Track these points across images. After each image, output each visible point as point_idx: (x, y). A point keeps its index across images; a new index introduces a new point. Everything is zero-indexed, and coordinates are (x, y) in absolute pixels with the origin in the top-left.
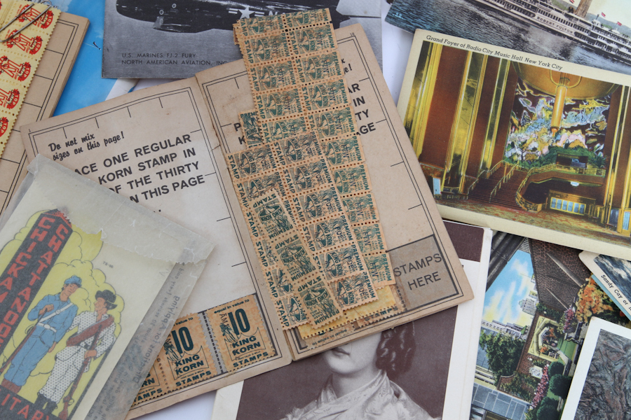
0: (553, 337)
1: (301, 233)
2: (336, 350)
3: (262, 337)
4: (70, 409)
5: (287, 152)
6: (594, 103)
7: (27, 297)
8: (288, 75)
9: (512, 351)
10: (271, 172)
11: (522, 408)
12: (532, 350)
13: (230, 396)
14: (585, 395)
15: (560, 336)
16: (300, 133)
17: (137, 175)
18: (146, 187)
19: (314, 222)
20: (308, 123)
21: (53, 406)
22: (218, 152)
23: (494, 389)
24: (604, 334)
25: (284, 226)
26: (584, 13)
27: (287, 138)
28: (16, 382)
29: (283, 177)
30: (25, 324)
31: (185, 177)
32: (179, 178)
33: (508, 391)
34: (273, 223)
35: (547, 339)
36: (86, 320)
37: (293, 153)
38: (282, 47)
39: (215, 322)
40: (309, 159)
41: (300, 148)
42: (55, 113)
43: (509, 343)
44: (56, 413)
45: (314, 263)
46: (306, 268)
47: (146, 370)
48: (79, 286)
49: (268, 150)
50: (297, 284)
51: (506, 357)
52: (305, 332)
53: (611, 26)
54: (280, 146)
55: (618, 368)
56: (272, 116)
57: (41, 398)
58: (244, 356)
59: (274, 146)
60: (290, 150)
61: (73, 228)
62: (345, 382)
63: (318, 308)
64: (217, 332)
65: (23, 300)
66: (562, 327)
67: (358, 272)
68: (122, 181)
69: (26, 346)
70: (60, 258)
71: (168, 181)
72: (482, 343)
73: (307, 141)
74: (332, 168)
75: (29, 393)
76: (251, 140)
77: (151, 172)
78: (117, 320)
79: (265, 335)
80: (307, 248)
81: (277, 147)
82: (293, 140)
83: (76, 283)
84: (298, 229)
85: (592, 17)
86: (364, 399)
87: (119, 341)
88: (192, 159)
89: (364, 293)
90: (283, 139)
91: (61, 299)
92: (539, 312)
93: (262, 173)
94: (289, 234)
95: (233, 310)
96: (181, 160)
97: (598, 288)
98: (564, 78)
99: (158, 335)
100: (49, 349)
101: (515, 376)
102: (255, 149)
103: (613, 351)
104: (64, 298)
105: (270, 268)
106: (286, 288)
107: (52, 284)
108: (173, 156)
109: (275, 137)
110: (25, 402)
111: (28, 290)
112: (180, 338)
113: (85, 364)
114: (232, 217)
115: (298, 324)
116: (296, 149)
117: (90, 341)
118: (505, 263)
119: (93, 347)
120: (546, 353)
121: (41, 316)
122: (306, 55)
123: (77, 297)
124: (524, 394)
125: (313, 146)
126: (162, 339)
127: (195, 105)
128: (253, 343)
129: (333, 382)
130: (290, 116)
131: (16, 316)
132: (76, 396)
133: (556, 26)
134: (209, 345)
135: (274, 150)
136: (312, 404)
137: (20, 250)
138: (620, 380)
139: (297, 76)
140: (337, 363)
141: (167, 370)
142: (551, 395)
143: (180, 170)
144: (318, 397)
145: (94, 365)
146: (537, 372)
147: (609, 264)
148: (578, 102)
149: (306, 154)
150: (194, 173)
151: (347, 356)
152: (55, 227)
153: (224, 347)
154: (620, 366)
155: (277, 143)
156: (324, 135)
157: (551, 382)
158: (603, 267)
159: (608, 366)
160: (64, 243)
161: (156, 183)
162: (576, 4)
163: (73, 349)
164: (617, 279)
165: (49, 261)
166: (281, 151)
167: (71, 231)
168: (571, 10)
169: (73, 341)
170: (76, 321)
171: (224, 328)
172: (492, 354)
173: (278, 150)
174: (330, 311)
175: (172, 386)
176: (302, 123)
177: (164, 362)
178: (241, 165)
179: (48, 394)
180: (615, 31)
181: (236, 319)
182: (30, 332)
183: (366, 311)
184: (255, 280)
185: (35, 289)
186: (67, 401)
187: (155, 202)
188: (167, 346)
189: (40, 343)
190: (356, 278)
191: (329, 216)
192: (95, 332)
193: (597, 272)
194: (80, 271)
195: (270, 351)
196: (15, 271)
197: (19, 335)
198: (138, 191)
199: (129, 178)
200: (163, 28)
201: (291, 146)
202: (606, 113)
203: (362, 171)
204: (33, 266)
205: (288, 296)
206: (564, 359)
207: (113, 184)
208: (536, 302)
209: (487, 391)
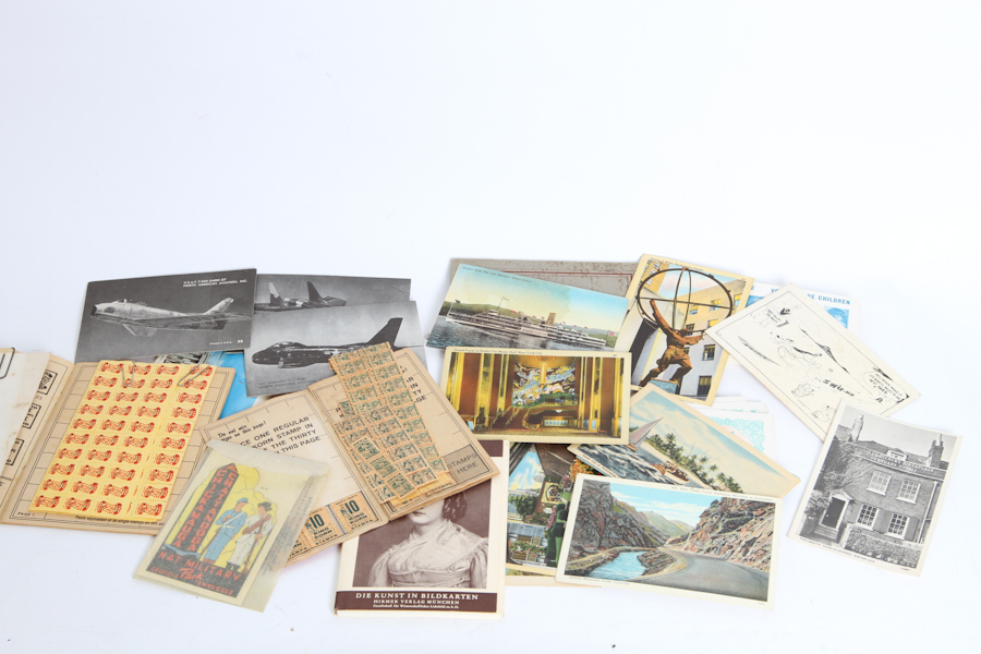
0: (556, 492)
1: (385, 454)
2: (415, 513)
3: (368, 513)
4: (249, 567)
5: (372, 417)
6: (566, 369)
7: (214, 513)
8: (367, 379)
9: (531, 503)
10: (362, 428)
11: (541, 530)
12: (544, 500)
13: (352, 546)
14: (579, 515)
15: (561, 491)
16: (379, 407)
17: (276, 441)
18: (283, 446)
19: (393, 448)
20: (383, 402)
21: (237, 567)
22: (327, 424)
23: (522, 523)
24: (586, 481)
25: (374, 452)
26: (552, 323)
27: (370, 410)
28: (212, 558)
29: (371, 431)
30: (214, 527)
31: (308, 438)
32: (304, 439)
33: (531, 522)
34: (367, 452)
35: (553, 493)
36: (253, 519)
37: (376, 417)
38: (361, 365)
39: (337, 510)
40: (386, 419)
41: (380, 414)
42: (220, 418)
43: (530, 499)
44: (240, 570)
45: (395, 467)
46: (391, 470)
47: (296, 538)
48: (246, 502)
49: (359, 418)
50: (386, 479)
51: (527, 506)
52: (394, 503)
53: (570, 328)
54: (367, 415)
55: (597, 497)
56: (360, 401)
57: (229, 564)
58: (357, 523)
61: (239, 472)
62: (424, 528)
63: (401, 488)
64: (339, 514)
65: (211, 515)
66: (561, 486)
67: (424, 468)
68: (268, 446)
69: (216, 539)
70: (232, 490)
71: (298, 442)
72: (511, 501)
73: (383, 410)
74: (401, 422)
75: (221, 563)
76: (347, 415)
77: (286, 438)
78: (273, 516)
79: (370, 511)
80: (390, 461)
81: (365, 416)
82: (374, 411)
83: (245, 501)
84: (382, 452)
85: (557, 325)
86: (437, 535)
87: (275, 526)
88: (311, 429)
89: (430, 478)
90: (368, 411)
91: (235, 511)
92: (546, 480)
93: (356, 429)
94: (378, 456)
95: (348, 502)
96: (304, 430)
97: (583, 463)
98: (544, 359)
99: (301, 519)
100: (231, 538)
101: (534, 514)
102: (351, 419)
103: (592, 489)
104: (237, 510)
105: (368, 474)
106: (380, 483)
107: (229, 504)
108: (299, 429)
109: (363, 411)
110: (219, 568)
111: (214, 509)
112: (316, 520)
113: (256, 541)
114: (340, 454)
115: (389, 499)
116: (377, 415)
117: (257, 530)
118: (521, 459)
119: (260, 532)
120: (553, 500)
121: (223, 522)
122: (377, 367)
123: (246, 509)
124: (541, 523)
125: (387, 412)
126: (304, 522)
127: (309, 403)
128: (362, 516)
129: (416, 529)
130: (369, 400)
131: (208, 525)
132: (252, 559)
133: (535, 332)
134: (333, 521)
135: (363, 417)
136: (404, 542)
137: (206, 490)
138: (600, 503)
139: (372, 378)
140: (416, 519)
141: (309, 537)
142: (558, 521)
143: (305, 435)
144: (408, 538)
145: (261, 541)
146: (548, 511)
147: (586, 449)
148: (555, 370)
149: (384, 416)
150: (313, 436)
151: (423, 515)
152: (227, 475)
153: (344, 521)
154: (599, 496)
155: (364, 414)
156: (394, 406)
157: (558, 514)
158: (583, 451)
159: (591, 497)
160: (234, 481)
161: (289, 443)
162: (546, 320)
163: (247, 536)
164: (592, 455)
165: (225, 492)
166: (368, 417)
167: (238, 475)
168: (543, 323)
169: (247, 531)
170: (247, 521)
171: (342, 511)
172: (519, 506)
174: (409, 488)
175: (314, 545)
176: (379, 402)
177: (306, 533)
178: (339, 429)
179: (233, 561)
180: (573, 330)
181: (351, 506)
182: (218, 532)
183: (432, 487)
184: (359, 485)
185: (219, 507)
186: (246, 563)
187: (294, 451)
188: (307, 525)
189: (225, 536)
190: (424, 471)
191: (401, 444)
192: (260, 524)
193: (580, 454)
195: (373, 518)
196: (204, 501)
197: (211, 533)
198: (279, 448)
199: (272, 443)
200: (284, 367)
201: (374, 414)
202: (573, 373)
203: (421, 420)
204: (215, 497)
205: (382, 486)
206: (565, 501)
207: (264, 446)
208: (543, 476)
209: (517, 525)
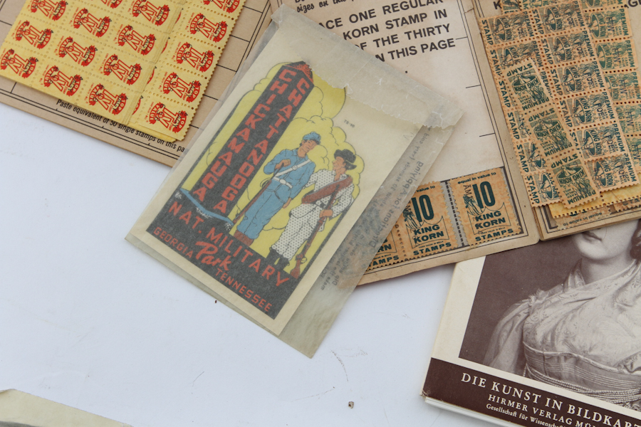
1: (558, 107)
3: (508, 213)
4: (302, 267)
5: (547, 20)
7: (264, 150)
10: (527, 41)
13: (470, 271)
16: (562, 1)
17: (384, 33)
18: (393, 47)
19: (573, 96)
21: (285, 262)
22: (471, 16)
25: (539, 98)
27: (546, 6)
28: (249, 234)
29: (541, 47)
30: (260, 177)
31: (435, 39)
32: (428, 40)
34: (528, 94)
36: (323, 178)
37: (553, 22)
39: (459, 192)
40: (570, 30)
41: (561, 17)
44: (288, 269)
45: (570, 139)
46: (562, 143)
47: (384, 234)
48: (318, 143)
49: (525, 17)
50: (551, 160)
52: (556, 211)
54: (539, 14)
57: (273, 253)
58: (487, 230)
59: (532, 13)
60: (550, 19)
61: (315, 83)
62: (595, 268)
63: (572, 186)
64: (460, 203)
65: (259, 152)
67: (619, 153)
68: (368, 38)
69: (260, 199)
70: (300, 113)
71: (417, 42)
73: (568, 11)
74: (595, 41)
75: (261, 246)
76: (507, 6)
77: (399, 31)
78: (355, 181)
79: (511, 211)
80: (563, 123)
81: (536, 14)
82: (554, 8)
83: (315, 140)
84: (554, 102)
86: (614, 288)
87: (357, 203)
88: (443, 21)
89: (624, 176)
90: (543, 6)
93: (518, 41)
94: (544, 107)
95: (478, 182)
96: (431, 21)
99: (398, 201)
100: (284, 204)
102: (512, 15)
104: (301, 154)
105: (522, 141)
106: (539, 164)
107: (290, 139)
108: (423, 16)
109: (534, 4)
110: (257, 256)
111: (265, 142)
112: (421, 206)
113: (321, 222)
114: (482, 84)
115: (549, 202)
116: (556, 18)
117: (326, 200)
119: (329, 207)
121: (277, 170)
123: (315, 154)
125: (575, 16)
126: (402, 205)
128: (497, 219)
129: (581, 267)
131: (251, 168)
132: (309, 254)
134: (450, 215)
135: (532, 17)
136: (557, 288)
137: (259, 102)
140: (587, 248)
141: (405, 237)
143: (430, 31)
144: (564, 281)
145: (329, 224)
149: (567, 24)
150: (444, 36)
151: (599, 242)
152: (296, 80)
153: (467, 220)
155: (536, 10)
156: (588, 6)
160: (305, 97)
161: (404, 43)
163: (308, 207)
165: (288, 115)
166: (540, 19)
167: (312, 86)
169: (309, 199)
170: (313, 178)
171: (467, 200)
173: (537, 18)
174: (586, 190)
175: (410, 254)
177: (402, 229)
178: (494, 31)
179: (281, 250)
181: (481, 192)
182: (266, 185)
183: (625, 195)
184: (503, 154)
185: (273, 142)
186: (299, 259)
187: (402, 62)
188: (406, 213)
189: (275, 197)
190: (616, 160)
191: (589, 91)
192: (332, 191)
194: (320, 128)
195: (515, 228)
196: (253, 122)
197: (254, 188)
198: (385, 49)
199: (376, 35)
201: (551, 15)
203: (628, 46)
204: (271, 118)
205: (540, 171)
207: (362, 39)
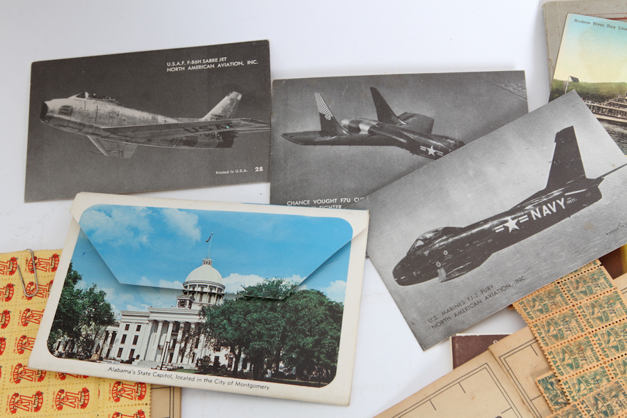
5: (597, 409)
8: (573, 324)
16: (605, 385)
20: (610, 372)
27: (592, 393)
37: (604, 409)
38: (558, 298)
40: (623, 413)
41: (609, 402)
49: (576, 411)
54: (587, 403)
56: (571, 371)
59: (581, 405)
60: (600, 407)
73: (614, 393)
76: (557, 407)
81: (585, 405)
82: (599, 394)
90: (588, 395)
102: (562, 412)
109: (581, 394)
116: (605, 405)
122: (585, 301)
127: (497, 383)
130: (589, 367)
135: (583, 409)
139: (583, 323)
149: (618, 408)
155: (583, 401)
166: (590, 409)
173: (587, 408)
176: (604, 374)
200: (449, 278)
201: (599, 402)
